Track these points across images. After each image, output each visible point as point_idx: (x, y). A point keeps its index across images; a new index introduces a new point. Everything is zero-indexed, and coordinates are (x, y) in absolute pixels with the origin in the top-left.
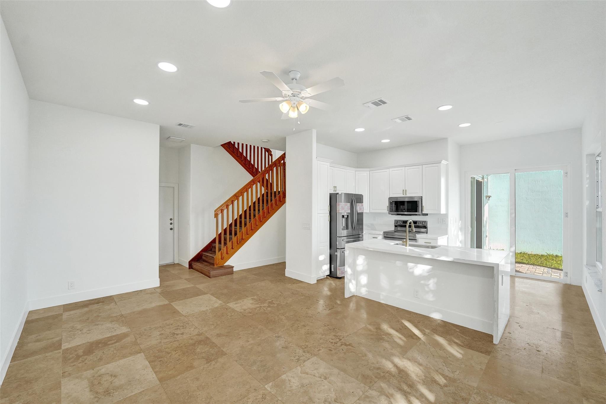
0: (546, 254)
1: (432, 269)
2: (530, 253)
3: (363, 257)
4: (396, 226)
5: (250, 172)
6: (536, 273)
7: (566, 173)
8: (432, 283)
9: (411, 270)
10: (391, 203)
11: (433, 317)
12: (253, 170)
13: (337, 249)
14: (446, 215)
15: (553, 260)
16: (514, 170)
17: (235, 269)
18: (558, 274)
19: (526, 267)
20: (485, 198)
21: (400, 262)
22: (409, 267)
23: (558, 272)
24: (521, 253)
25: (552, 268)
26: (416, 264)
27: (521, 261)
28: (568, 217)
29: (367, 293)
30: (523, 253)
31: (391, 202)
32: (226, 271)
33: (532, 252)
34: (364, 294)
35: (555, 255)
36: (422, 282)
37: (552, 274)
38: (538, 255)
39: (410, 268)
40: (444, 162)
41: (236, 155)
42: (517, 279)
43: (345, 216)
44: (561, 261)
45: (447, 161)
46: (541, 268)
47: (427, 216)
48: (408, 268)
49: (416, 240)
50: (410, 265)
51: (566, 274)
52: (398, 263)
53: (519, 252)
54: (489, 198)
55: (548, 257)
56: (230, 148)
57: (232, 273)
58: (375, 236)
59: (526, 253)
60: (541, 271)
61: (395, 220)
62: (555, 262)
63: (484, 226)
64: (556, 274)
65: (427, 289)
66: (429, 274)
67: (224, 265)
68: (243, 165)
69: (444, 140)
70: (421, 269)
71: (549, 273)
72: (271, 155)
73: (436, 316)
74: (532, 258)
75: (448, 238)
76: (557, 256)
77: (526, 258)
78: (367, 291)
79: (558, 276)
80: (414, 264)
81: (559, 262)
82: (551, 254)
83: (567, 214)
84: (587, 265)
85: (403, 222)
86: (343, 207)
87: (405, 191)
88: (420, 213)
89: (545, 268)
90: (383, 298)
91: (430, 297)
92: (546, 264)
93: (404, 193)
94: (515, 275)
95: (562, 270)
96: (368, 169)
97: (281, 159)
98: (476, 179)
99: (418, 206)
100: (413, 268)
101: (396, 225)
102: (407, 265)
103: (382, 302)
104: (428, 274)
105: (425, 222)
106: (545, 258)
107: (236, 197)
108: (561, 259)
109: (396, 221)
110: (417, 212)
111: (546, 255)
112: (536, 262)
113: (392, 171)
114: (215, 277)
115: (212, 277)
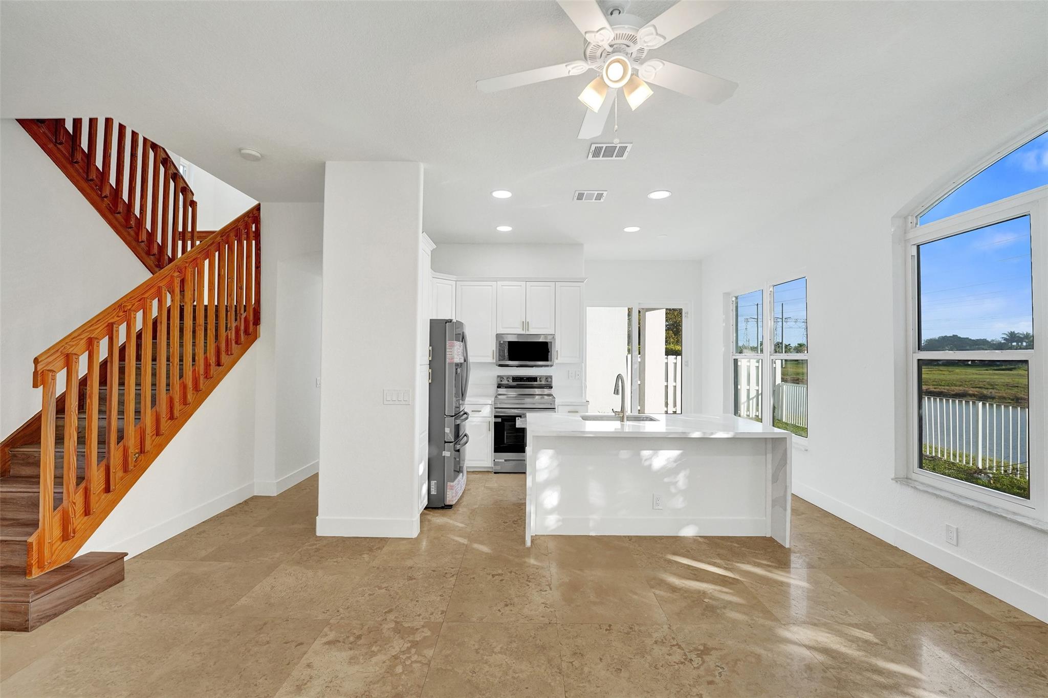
1: (682, 455)
3: (550, 452)
4: (498, 386)
5: (129, 238)
7: (686, 313)
8: (681, 479)
9: (647, 463)
10: (500, 345)
11: (685, 535)
12: (137, 234)
13: (445, 442)
14: (579, 366)
21: (625, 451)
22: (644, 458)
26: (655, 451)
29: (560, 523)
31: (501, 342)
32: (99, 577)
34: (553, 527)
36: (666, 480)
39: (646, 460)
41: (79, 174)
43: (458, 370)
48: (641, 460)
50: (646, 453)
52: (624, 454)
56: (61, 143)
57: (120, 576)
61: (500, 375)
65: (673, 490)
66: (677, 465)
67: (76, 557)
70: (663, 458)
72: (193, 204)
73: (689, 532)
78: (559, 521)
80: (651, 452)
83: (686, 362)
85: (513, 379)
87: (525, 325)
88: (552, 362)
90: (594, 526)
91: (679, 502)
93: (526, 328)
96: (454, 277)
97: (250, 220)
99: (550, 350)
100: (651, 458)
101: (500, 383)
102: (639, 454)
103: (593, 534)
104: (675, 464)
107: (121, 314)
110: (547, 360)
113: (502, 286)
114: (48, 621)
115: (38, 624)
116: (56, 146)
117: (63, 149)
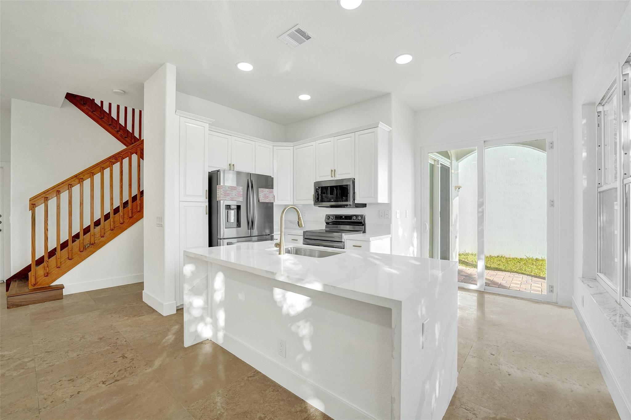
0: (525, 257)
2: (508, 256)
4: (327, 223)
6: (513, 283)
7: (551, 143)
10: (316, 191)
14: (388, 206)
15: (533, 264)
16: (483, 142)
17: (65, 292)
18: (539, 284)
19: (501, 275)
20: (453, 189)
23: (539, 282)
24: (498, 256)
25: (532, 276)
27: (497, 266)
28: (554, 207)
30: (500, 256)
31: (317, 188)
32: (53, 293)
33: (510, 255)
35: (535, 258)
37: (533, 284)
38: (516, 259)
40: (382, 126)
42: (486, 296)
43: (232, 206)
44: (542, 265)
45: (390, 127)
46: (519, 276)
47: (364, 208)
49: (342, 242)
51: (551, 289)
53: (496, 256)
54: (459, 188)
55: (527, 261)
57: (60, 297)
58: (295, 238)
59: (503, 256)
60: (519, 281)
61: (326, 215)
62: (535, 267)
63: (452, 224)
64: (537, 284)
67: (51, 285)
68: (120, 137)
69: (384, 96)
71: (528, 283)
74: (509, 263)
75: (391, 238)
76: (537, 259)
77: (503, 263)
79: (539, 287)
81: (539, 267)
82: (531, 257)
83: (552, 202)
84: (583, 277)
85: (335, 218)
86: (228, 192)
87: (333, 173)
88: (351, 202)
89: (524, 275)
92: (525, 270)
93: (333, 175)
94: (484, 290)
95: (544, 278)
96: (291, 144)
98: (440, 162)
99: (349, 192)
101: (328, 221)
105: (362, 216)
106: (524, 262)
108: (541, 263)
109: (328, 217)
110: (347, 201)
111: (526, 259)
112: (514, 267)
113: (319, 144)
114: (17, 307)
115: (12, 307)
116: (92, 113)
117: (96, 114)
